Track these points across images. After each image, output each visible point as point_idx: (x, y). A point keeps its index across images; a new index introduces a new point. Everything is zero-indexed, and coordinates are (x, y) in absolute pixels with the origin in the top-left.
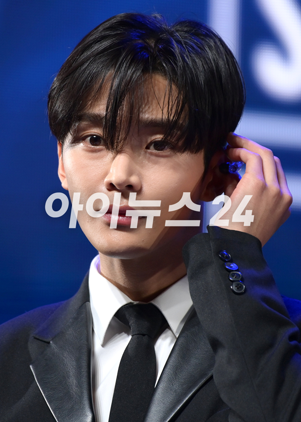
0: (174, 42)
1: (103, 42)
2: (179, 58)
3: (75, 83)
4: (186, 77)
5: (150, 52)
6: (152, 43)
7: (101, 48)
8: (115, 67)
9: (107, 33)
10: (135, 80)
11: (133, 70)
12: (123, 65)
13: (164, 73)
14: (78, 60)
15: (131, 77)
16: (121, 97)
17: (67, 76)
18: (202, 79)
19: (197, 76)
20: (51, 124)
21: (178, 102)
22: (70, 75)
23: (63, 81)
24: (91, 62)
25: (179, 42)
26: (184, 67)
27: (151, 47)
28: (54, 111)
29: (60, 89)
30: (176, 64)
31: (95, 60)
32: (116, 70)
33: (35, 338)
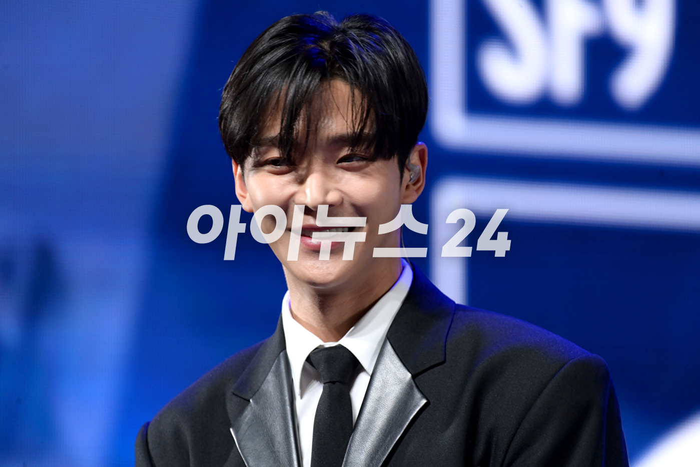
0: (351, 42)
1: (274, 52)
2: (359, 60)
3: (249, 100)
4: (369, 79)
5: (326, 56)
6: (326, 45)
7: (273, 60)
8: (289, 77)
9: (277, 41)
10: (312, 91)
11: (310, 79)
12: (297, 74)
13: (345, 78)
14: (249, 75)
15: (308, 87)
16: (297, 109)
17: (239, 94)
18: (385, 79)
19: (380, 77)
20: (227, 148)
21: (363, 109)
22: (242, 92)
23: (235, 99)
24: (264, 75)
25: (355, 42)
26: (365, 69)
27: (326, 51)
28: (229, 133)
29: (233, 108)
30: (356, 66)
31: (268, 73)
32: (290, 79)
33: (234, 394)
